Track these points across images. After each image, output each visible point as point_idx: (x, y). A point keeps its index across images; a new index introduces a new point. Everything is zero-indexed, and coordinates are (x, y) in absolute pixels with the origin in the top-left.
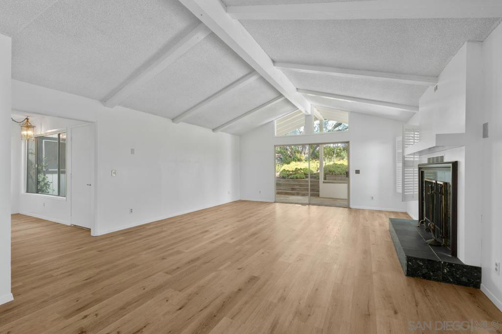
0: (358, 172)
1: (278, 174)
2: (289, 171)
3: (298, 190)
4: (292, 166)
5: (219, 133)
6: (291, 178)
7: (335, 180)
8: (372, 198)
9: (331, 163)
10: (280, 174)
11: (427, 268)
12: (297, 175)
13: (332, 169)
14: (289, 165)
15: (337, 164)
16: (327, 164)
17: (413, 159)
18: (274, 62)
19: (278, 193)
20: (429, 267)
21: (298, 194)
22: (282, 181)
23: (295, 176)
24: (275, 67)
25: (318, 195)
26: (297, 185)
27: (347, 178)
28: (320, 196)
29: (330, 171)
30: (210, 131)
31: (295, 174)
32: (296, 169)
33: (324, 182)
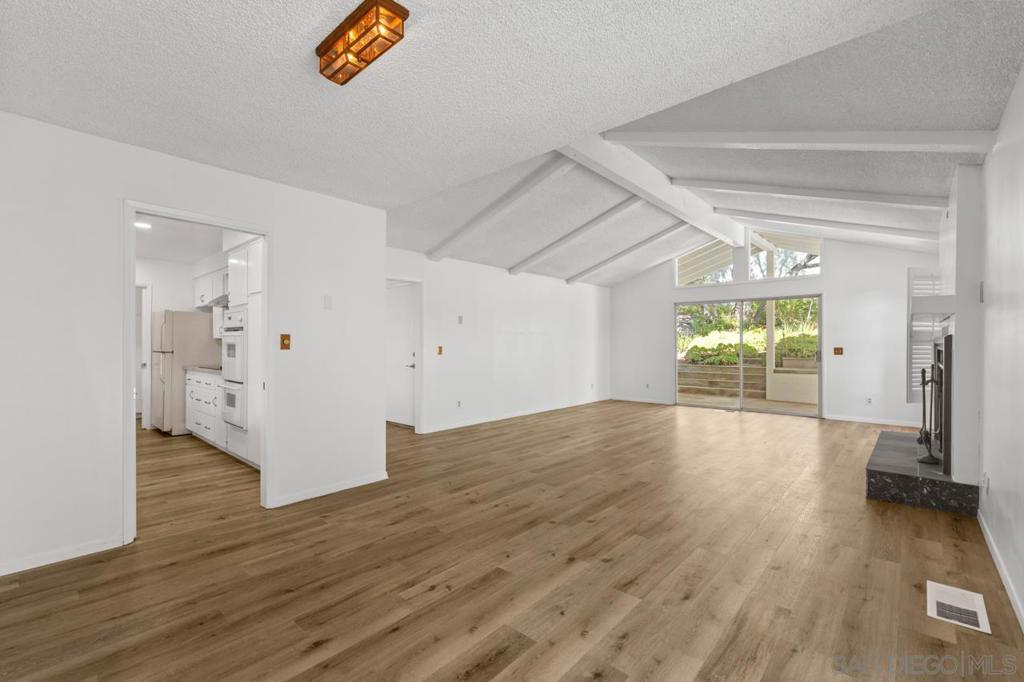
0: (838, 351)
1: (681, 356)
2: (706, 350)
3: (723, 385)
4: (712, 340)
5: (577, 285)
6: (708, 363)
7: (802, 367)
8: (870, 401)
9: (796, 334)
10: (687, 354)
11: (899, 488)
12: (721, 357)
13: (796, 346)
14: (706, 337)
15: (808, 336)
16: (786, 336)
17: (930, 329)
18: (671, 179)
19: (682, 391)
20: (901, 485)
21: (722, 393)
22: (691, 369)
23: (718, 358)
24: (673, 187)
25: (764, 396)
26: (722, 376)
27: (818, 364)
28: (767, 397)
29: (791, 350)
30: (562, 283)
31: (718, 355)
32: (720, 345)
33: (775, 371)
